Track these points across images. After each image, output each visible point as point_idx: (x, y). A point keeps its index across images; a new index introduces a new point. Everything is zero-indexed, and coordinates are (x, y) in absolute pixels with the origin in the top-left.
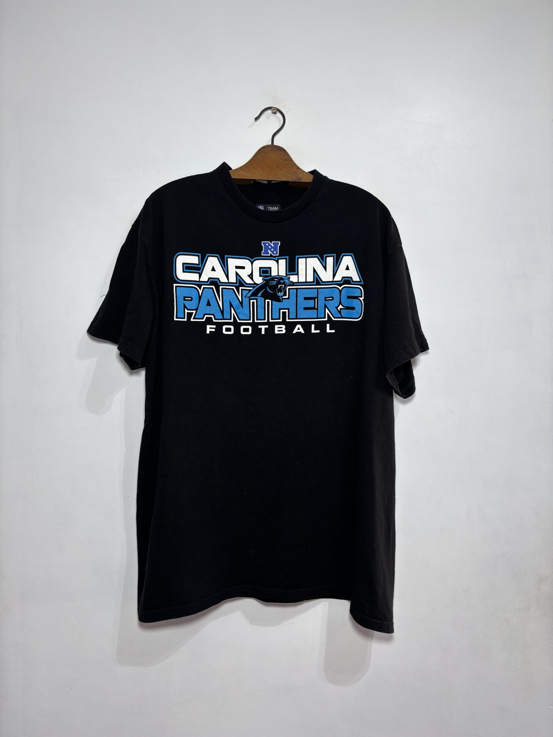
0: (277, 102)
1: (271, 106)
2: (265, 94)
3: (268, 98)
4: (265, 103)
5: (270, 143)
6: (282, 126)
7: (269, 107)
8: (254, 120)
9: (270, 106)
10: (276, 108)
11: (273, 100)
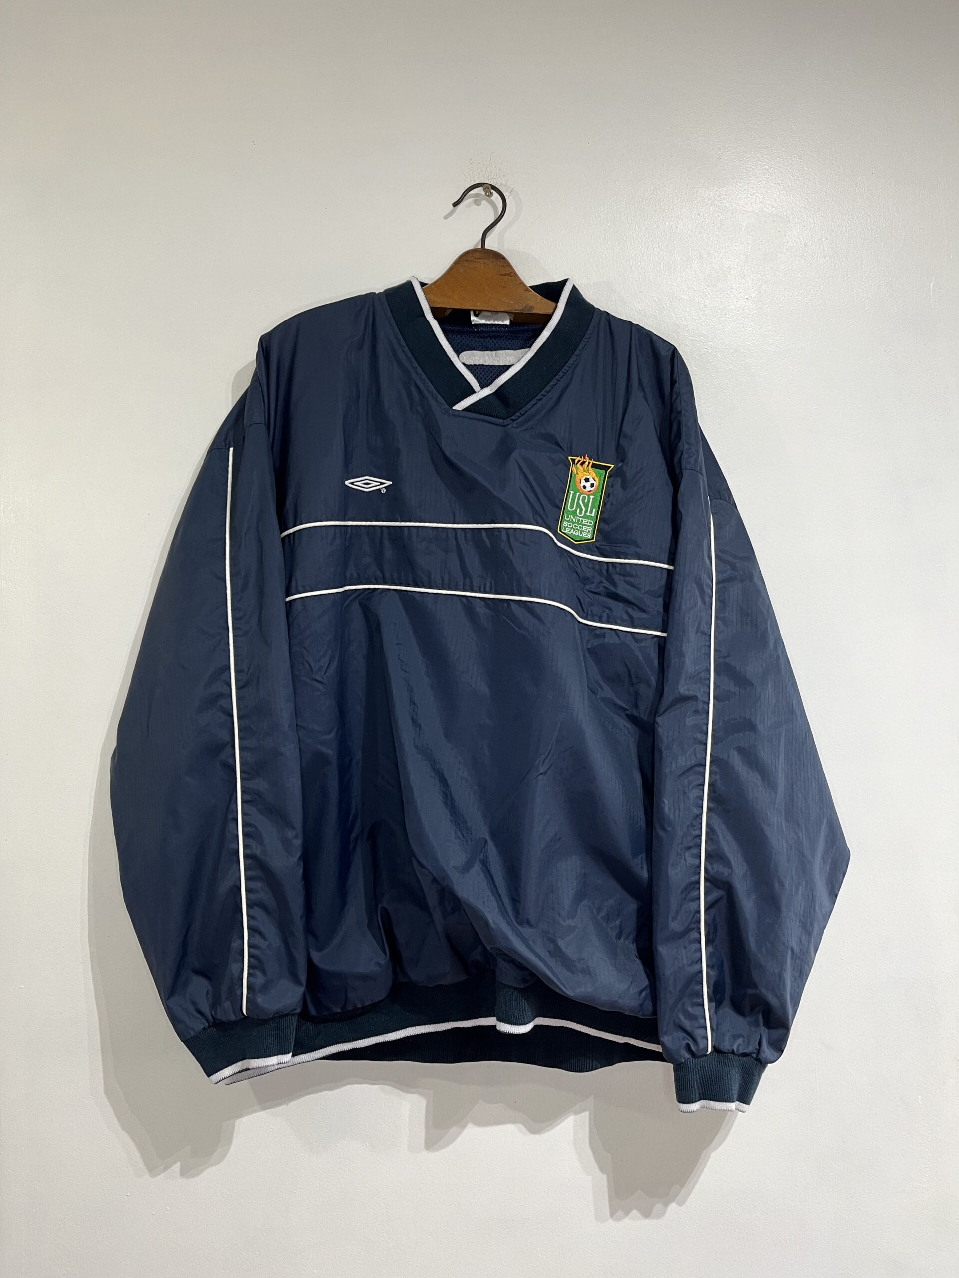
0: (492, 176)
1: (483, 182)
2: (473, 162)
3: (478, 168)
4: (472, 176)
5: (480, 247)
6: (499, 217)
7: (478, 182)
8: (452, 207)
9: (481, 182)
10: (491, 185)
11: (487, 173)
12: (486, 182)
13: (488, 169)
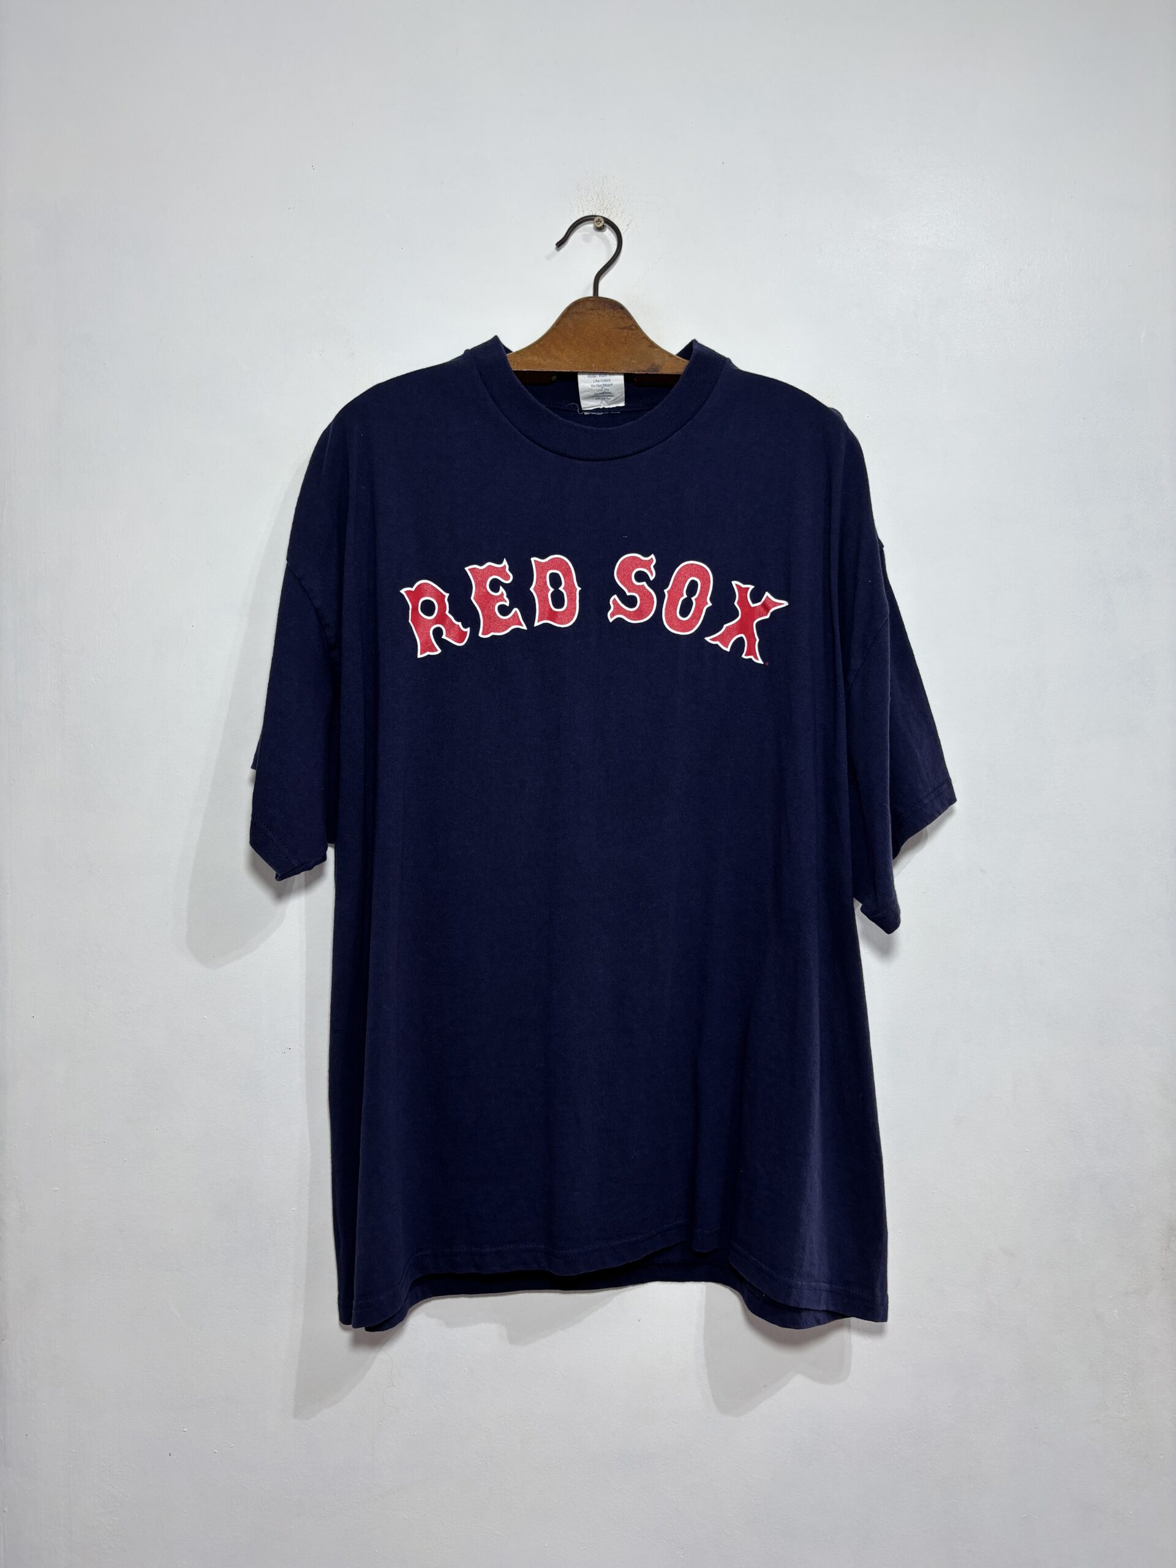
0: (605, 205)
1: (594, 214)
2: (581, 188)
3: (587, 195)
4: (579, 208)
5: (591, 294)
6: (615, 255)
7: (588, 215)
8: (555, 246)
9: (591, 214)
10: (604, 218)
11: (599, 202)
12: (597, 214)
13: (600, 196)
